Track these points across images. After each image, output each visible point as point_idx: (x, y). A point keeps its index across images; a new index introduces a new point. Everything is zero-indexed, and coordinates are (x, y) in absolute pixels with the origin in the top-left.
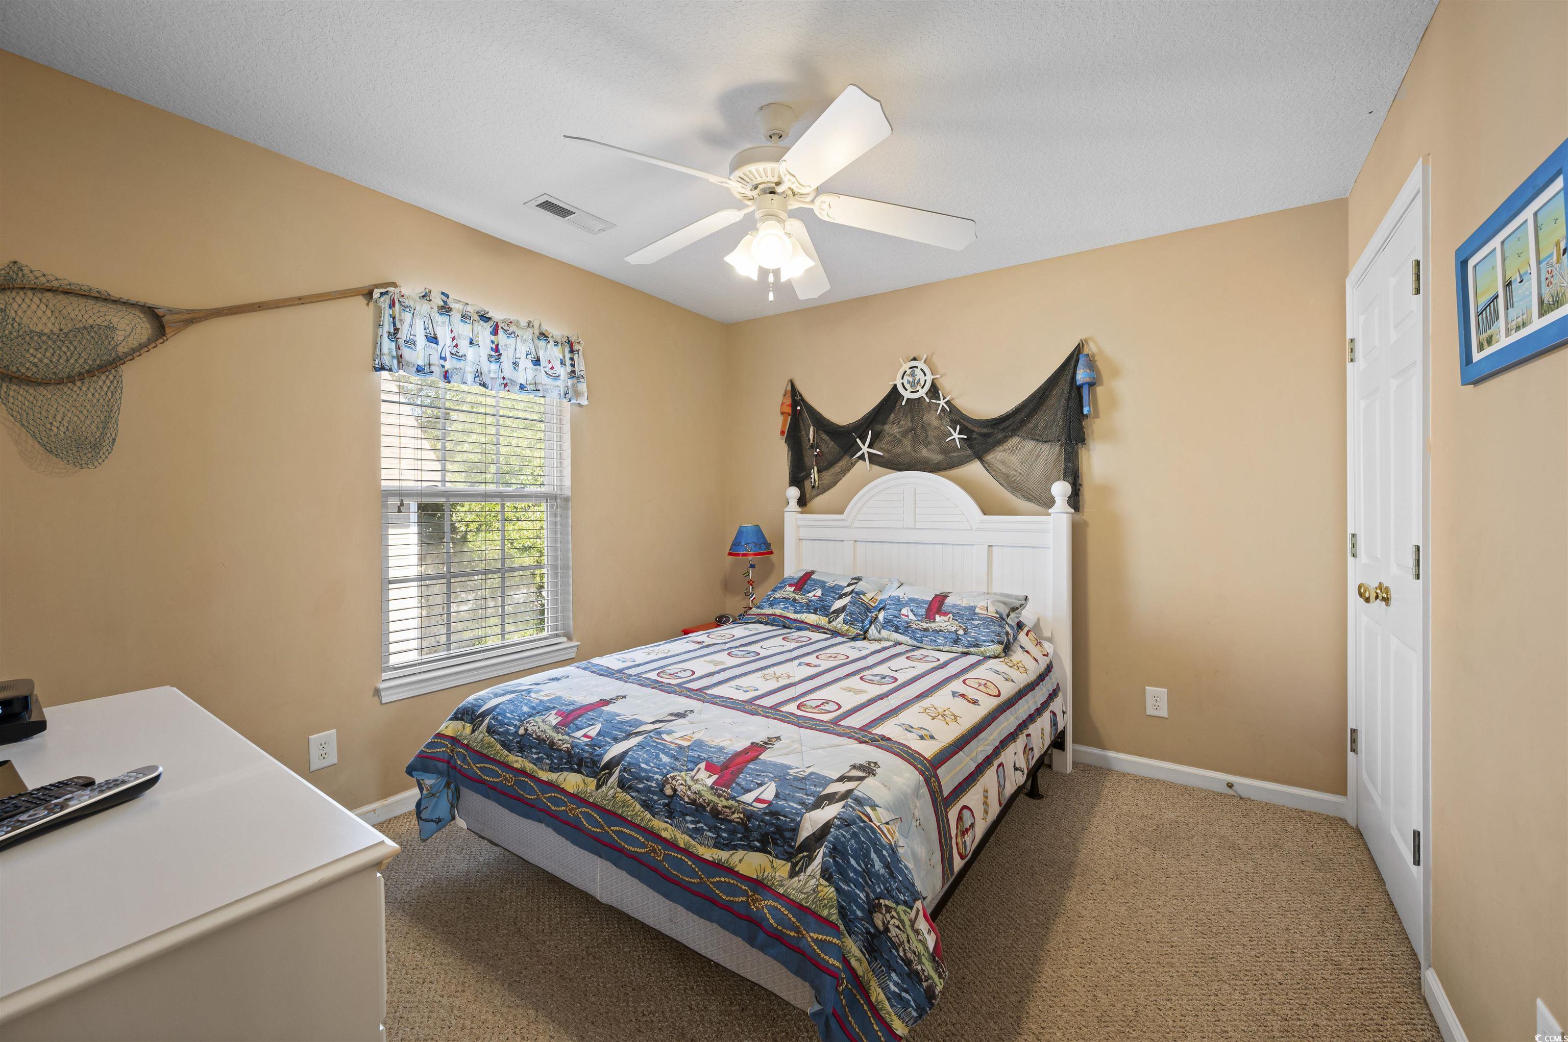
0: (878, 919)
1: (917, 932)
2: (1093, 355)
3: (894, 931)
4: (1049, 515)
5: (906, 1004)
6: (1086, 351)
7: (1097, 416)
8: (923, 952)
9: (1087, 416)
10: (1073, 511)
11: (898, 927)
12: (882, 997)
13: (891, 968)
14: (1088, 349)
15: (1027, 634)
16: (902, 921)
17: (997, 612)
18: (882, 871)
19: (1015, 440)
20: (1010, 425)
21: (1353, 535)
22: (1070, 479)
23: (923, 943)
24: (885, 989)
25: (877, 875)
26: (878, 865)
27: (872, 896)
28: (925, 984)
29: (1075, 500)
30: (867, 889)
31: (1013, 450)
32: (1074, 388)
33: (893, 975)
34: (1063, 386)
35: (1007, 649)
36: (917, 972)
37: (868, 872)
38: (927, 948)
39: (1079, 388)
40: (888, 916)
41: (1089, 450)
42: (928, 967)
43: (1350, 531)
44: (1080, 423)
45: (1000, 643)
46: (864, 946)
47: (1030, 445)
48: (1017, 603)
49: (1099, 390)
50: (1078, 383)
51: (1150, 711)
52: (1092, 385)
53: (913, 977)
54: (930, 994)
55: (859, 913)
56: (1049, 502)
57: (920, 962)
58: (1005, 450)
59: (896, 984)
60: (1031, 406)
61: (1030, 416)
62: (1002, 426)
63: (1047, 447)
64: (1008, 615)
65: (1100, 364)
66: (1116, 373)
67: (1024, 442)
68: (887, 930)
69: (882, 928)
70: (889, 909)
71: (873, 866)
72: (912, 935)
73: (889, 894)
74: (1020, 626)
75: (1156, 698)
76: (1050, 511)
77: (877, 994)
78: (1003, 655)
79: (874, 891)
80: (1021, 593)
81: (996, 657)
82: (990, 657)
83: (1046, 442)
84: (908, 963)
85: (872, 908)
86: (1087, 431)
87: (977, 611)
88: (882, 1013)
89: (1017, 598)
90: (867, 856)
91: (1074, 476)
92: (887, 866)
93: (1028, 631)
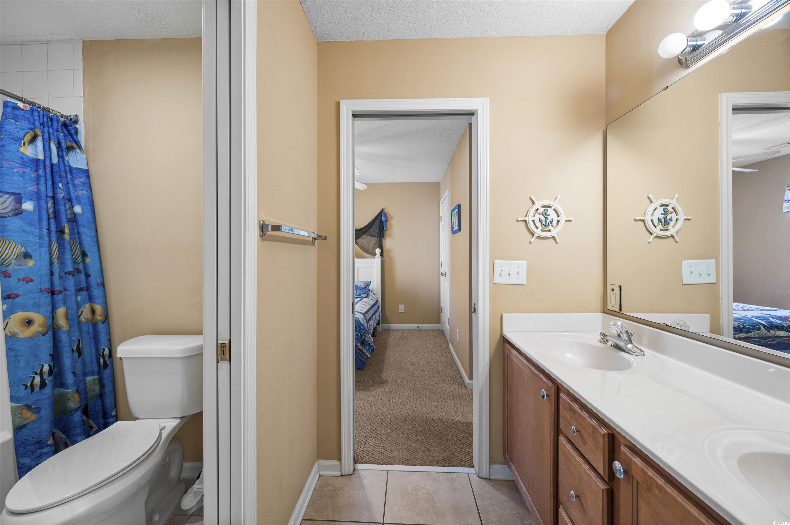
0: (363, 338)
1: (370, 338)
2: (386, 213)
3: (366, 339)
4: (375, 258)
5: (370, 351)
6: (384, 211)
7: (387, 230)
8: (372, 342)
9: (384, 230)
10: (381, 257)
11: (367, 338)
12: (365, 350)
13: (366, 345)
14: (385, 211)
15: (371, 292)
16: (368, 337)
17: (364, 286)
18: (363, 329)
19: (365, 236)
20: (363, 231)
21: (441, 262)
22: (381, 248)
23: (372, 340)
24: (366, 349)
25: (362, 330)
26: (362, 328)
27: (362, 334)
28: (373, 347)
29: (382, 254)
30: (360, 333)
31: (364, 239)
32: (381, 222)
33: (367, 346)
34: (378, 221)
35: (368, 296)
36: (371, 345)
37: (361, 329)
38: (372, 341)
39: (383, 222)
40: (365, 336)
41: (385, 239)
42: (373, 344)
43: (441, 261)
44: (383, 232)
45: (366, 294)
46: (361, 344)
47: (369, 237)
48: (368, 283)
49: (387, 223)
50: (382, 221)
51: (400, 311)
52: (386, 221)
53: (371, 346)
54: (373, 349)
55: (359, 338)
56: (375, 255)
57: (371, 343)
58: (361, 239)
59: (368, 348)
60: (370, 226)
61: (369, 229)
62: (361, 231)
63: (374, 238)
64: (366, 287)
65: (388, 216)
66: (392, 218)
67: (367, 237)
68: (365, 339)
69: (364, 339)
70: (365, 335)
71: (361, 328)
72: (370, 339)
73: (365, 333)
74: (369, 290)
75: (402, 308)
76: (375, 257)
77: (364, 350)
78: (367, 297)
79: (362, 333)
80: (369, 281)
81: (366, 298)
82: (364, 298)
83: (374, 237)
84: (369, 344)
85: (362, 336)
86: (385, 234)
87: (359, 286)
88: (366, 353)
89: (368, 282)
90: (360, 326)
91: (381, 247)
92: (364, 328)
93: (371, 291)
